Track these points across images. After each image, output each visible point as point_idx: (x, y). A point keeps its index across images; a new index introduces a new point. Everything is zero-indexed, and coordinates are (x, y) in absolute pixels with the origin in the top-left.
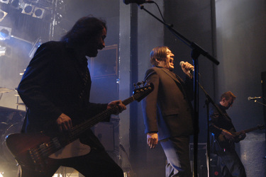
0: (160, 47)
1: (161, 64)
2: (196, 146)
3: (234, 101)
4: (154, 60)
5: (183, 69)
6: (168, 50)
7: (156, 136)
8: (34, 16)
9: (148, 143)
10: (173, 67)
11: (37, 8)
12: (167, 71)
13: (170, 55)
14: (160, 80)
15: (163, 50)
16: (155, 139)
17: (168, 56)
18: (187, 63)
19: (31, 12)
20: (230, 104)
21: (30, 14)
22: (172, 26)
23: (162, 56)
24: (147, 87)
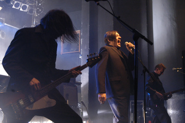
0: (112, 31)
1: (111, 43)
2: (136, 103)
3: (165, 71)
4: (107, 40)
5: (127, 47)
6: (117, 34)
7: (104, 95)
8: (21, 10)
9: (99, 100)
10: (120, 46)
11: (23, 5)
12: (115, 49)
13: (118, 37)
14: (109, 55)
15: (113, 33)
16: (104, 98)
17: (117, 38)
18: (130, 43)
19: (19, 7)
20: (162, 73)
21: (18, 8)
22: (119, 17)
23: (113, 38)
24: (97, 57)
